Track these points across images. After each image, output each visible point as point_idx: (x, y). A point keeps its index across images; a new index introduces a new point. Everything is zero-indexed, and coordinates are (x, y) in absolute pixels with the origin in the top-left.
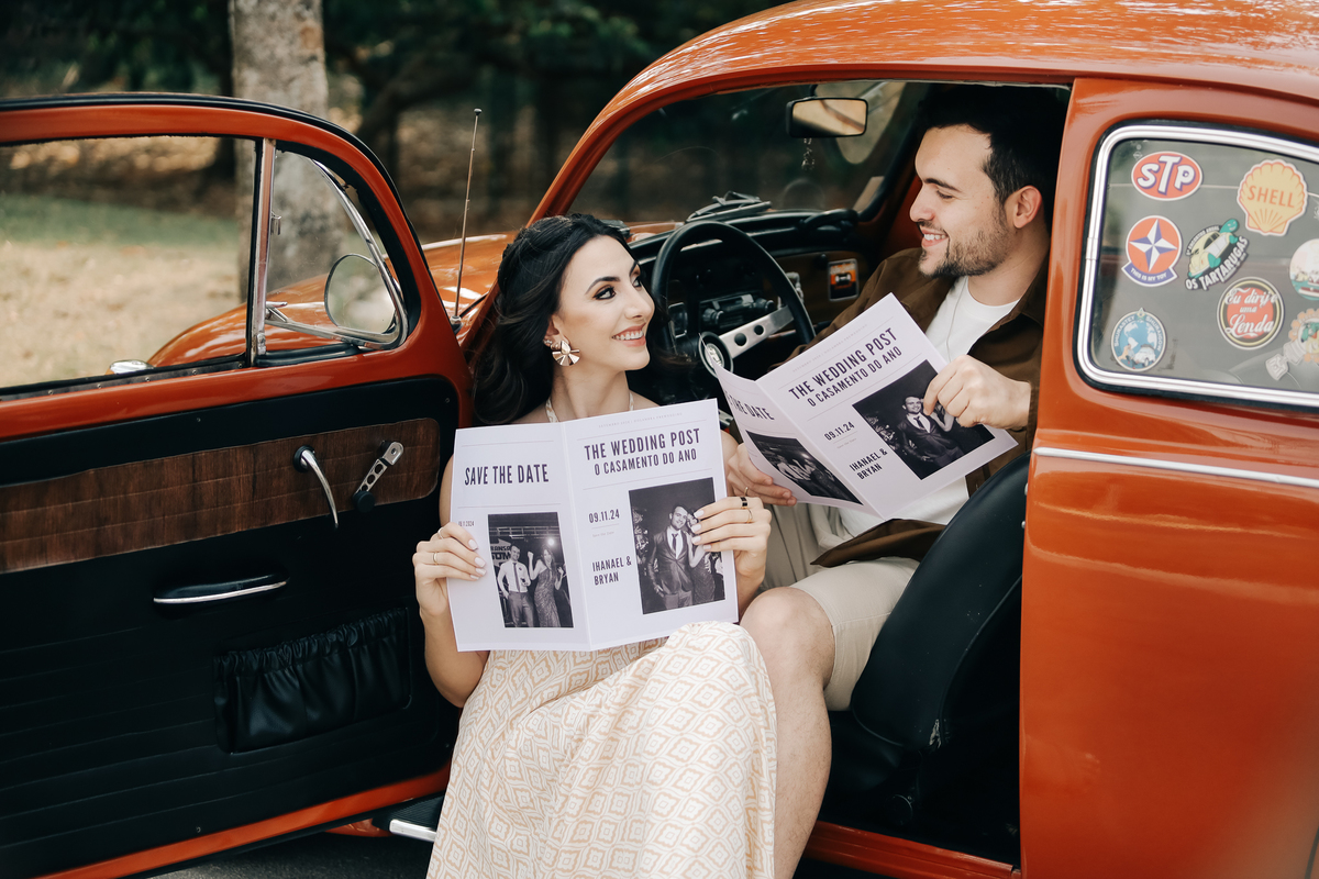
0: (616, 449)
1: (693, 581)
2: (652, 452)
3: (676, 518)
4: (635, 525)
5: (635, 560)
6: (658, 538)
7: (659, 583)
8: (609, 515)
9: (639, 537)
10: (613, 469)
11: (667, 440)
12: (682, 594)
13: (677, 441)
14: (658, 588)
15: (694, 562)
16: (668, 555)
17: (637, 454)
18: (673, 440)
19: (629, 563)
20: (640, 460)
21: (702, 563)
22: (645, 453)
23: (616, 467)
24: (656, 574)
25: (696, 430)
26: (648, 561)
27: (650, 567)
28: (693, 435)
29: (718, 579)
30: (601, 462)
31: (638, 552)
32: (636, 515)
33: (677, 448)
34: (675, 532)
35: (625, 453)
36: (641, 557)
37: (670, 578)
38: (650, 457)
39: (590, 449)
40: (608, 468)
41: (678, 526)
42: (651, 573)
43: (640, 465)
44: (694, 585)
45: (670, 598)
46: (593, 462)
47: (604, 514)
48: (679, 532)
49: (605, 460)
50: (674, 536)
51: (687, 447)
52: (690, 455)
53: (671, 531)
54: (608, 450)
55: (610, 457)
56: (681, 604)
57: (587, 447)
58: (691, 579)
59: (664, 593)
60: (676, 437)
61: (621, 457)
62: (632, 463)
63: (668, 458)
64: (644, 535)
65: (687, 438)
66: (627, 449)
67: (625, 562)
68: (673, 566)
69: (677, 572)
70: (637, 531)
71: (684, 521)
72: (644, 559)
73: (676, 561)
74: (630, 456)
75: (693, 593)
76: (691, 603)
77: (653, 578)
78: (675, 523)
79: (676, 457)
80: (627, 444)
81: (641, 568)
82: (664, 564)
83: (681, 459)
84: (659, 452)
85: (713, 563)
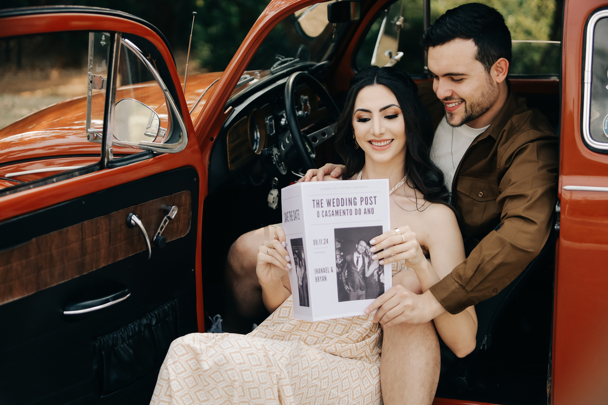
0: (329, 204)
1: (366, 285)
2: (349, 207)
3: (360, 247)
4: (336, 249)
5: (335, 270)
6: (348, 258)
7: (347, 284)
8: (323, 242)
9: (338, 256)
10: (326, 215)
11: (358, 201)
12: (360, 292)
13: (364, 203)
14: (347, 287)
15: (368, 274)
16: (353, 268)
17: (340, 208)
18: (361, 201)
19: (332, 271)
20: (342, 211)
21: (372, 275)
22: (345, 208)
23: (328, 214)
24: (346, 279)
25: (375, 197)
26: (342, 271)
27: (343, 274)
28: (373, 200)
29: (381, 286)
30: (320, 209)
31: (337, 265)
32: (337, 243)
33: (363, 207)
34: (358, 255)
35: (334, 206)
36: (338, 268)
37: (353, 282)
38: (347, 210)
39: (315, 202)
40: (324, 214)
41: (361, 252)
42: (343, 278)
43: (342, 214)
44: (367, 288)
45: (353, 294)
46: (317, 209)
47: (321, 240)
48: (361, 255)
49: (322, 209)
50: (358, 258)
51: (369, 206)
52: (370, 211)
53: (356, 255)
54: (325, 203)
55: (326, 208)
56: (359, 298)
57: (314, 201)
58: (366, 284)
59: (350, 290)
60: (364, 200)
61: (331, 208)
62: (337, 212)
63: (358, 212)
64: (341, 256)
65: (369, 201)
66: (335, 204)
67: (330, 270)
68: (356, 275)
69: (358, 278)
70: (338, 253)
71: (364, 250)
72: (340, 269)
73: (358, 272)
74: (336, 208)
75: (366, 292)
76: (365, 298)
77: (344, 281)
78: (359, 250)
79: (363, 211)
80: (335, 201)
81: (338, 274)
82: (351, 273)
83: (365, 213)
84: (353, 207)
85: (379, 276)
